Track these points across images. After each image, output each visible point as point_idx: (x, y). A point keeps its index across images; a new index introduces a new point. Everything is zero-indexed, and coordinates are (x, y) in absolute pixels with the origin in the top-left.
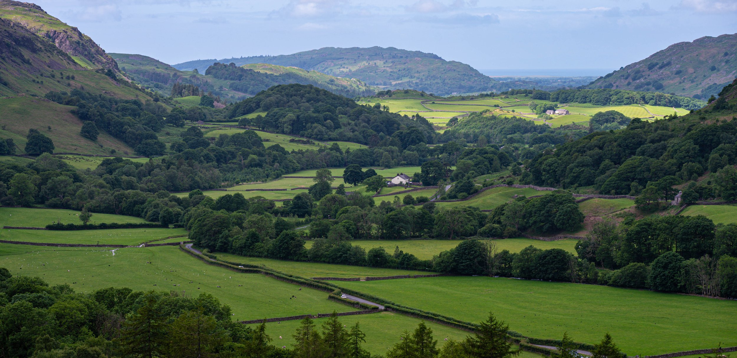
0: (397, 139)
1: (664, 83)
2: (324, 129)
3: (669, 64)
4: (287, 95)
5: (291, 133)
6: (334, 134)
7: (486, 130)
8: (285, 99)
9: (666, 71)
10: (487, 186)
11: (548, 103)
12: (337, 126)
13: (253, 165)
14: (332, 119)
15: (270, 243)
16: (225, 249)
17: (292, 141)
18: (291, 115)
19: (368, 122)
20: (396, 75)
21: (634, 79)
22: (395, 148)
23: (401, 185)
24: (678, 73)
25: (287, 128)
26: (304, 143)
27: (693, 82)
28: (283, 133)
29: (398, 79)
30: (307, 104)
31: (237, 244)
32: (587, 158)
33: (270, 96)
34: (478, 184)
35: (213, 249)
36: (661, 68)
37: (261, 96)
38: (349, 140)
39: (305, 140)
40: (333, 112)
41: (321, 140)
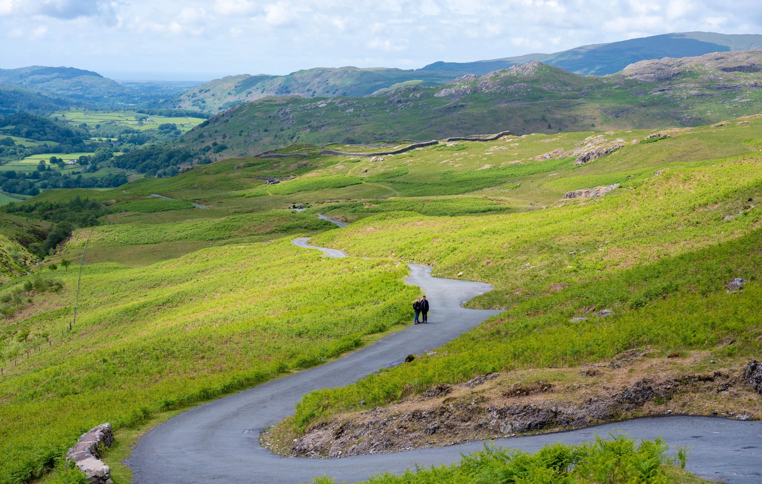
0: (71, 141)
1: (206, 100)
2: (40, 136)
3: (209, 90)
4: (23, 118)
5: (26, 137)
6: (44, 138)
7: (112, 131)
8: (22, 120)
9: (207, 94)
10: (102, 167)
11: (144, 115)
12: (46, 134)
13: (12, 154)
14: (43, 131)
15: (29, 190)
16: (14, 192)
17: (27, 141)
18: (25, 130)
19: (59, 132)
20: (74, 85)
21: (192, 97)
22: (70, 145)
23: (71, 164)
24: (213, 95)
25: (24, 135)
26: (31, 142)
27: (219, 100)
28: (22, 137)
29: (75, 87)
30: (32, 123)
31: (18, 191)
32: (134, 160)
33: (15, 118)
34: (98, 166)
35: (10, 192)
36: (205, 92)
37: (11, 119)
38: (51, 140)
39: (32, 140)
40: (43, 127)
41: (39, 140)
